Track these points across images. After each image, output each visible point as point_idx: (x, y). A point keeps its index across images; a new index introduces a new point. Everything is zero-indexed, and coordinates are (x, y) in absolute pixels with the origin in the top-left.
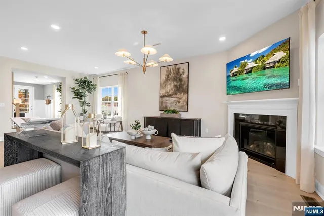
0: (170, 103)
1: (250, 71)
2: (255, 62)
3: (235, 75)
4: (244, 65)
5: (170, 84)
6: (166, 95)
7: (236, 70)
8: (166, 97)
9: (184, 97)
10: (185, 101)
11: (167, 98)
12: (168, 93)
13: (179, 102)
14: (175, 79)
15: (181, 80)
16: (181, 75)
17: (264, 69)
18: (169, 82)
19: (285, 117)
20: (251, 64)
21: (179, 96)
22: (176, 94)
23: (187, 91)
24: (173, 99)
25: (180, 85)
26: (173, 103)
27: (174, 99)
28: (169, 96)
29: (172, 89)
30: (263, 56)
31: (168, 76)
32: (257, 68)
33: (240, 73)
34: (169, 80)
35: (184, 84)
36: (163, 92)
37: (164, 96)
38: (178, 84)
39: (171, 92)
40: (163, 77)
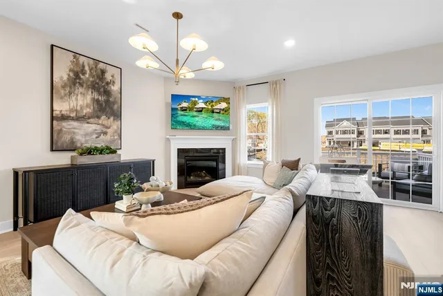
1: (200, 110)
2: (206, 103)
3: (184, 109)
4: (195, 103)
5: (83, 94)
6: (73, 115)
7: (185, 105)
8: (73, 119)
10: (116, 132)
11: (75, 124)
12: (76, 111)
13: (105, 133)
14: (94, 87)
15: (107, 93)
16: (108, 84)
17: (213, 112)
18: (81, 90)
19: (224, 150)
20: (201, 105)
21: (105, 122)
22: (99, 117)
23: (118, 115)
24: (91, 127)
25: (107, 102)
26: (92, 134)
27: (93, 127)
28: (80, 119)
29: (87, 106)
30: (212, 102)
31: (77, 75)
32: (208, 110)
33: (191, 109)
34: (81, 85)
35: (114, 103)
36: (61, 107)
37: (64, 118)
38: (102, 98)
39: (87, 111)
40: (62, 74)
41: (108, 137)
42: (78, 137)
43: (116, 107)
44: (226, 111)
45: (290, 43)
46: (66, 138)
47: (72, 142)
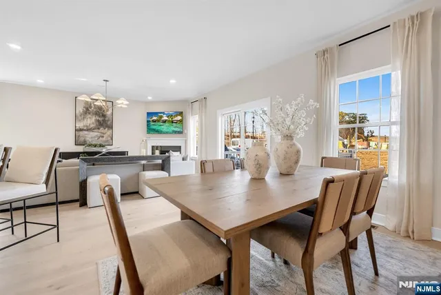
0: (91, 137)
1: (164, 122)
2: (168, 117)
3: (154, 121)
4: (161, 117)
5: (90, 118)
6: (85, 128)
7: (155, 118)
8: (85, 130)
9: (109, 132)
10: (109, 136)
11: (86, 132)
12: (87, 126)
13: (103, 137)
14: (96, 114)
15: (104, 116)
17: (173, 122)
18: (89, 116)
20: (165, 118)
21: (103, 131)
22: (99, 129)
23: (111, 127)
24: (94, 134)
25: (104, 121)
26: (95, 137)
27: (96, 134)
28: (89, 130)
29: (93, 123)
30: (172, 116)
31: (87, 109)
32: (169, 121)
33: (158, 121)
34: (89, 113)
35: (108, 121)
36: (80, 125)
37: (81, 130)
38: (101, 119)
39: (92, 126)
40: (80, 109)
41: (104, 139)
42: (87, 139)
43: (109, 123)
44: (181, 121)
45: (173, 81)
46: (82, 139)
47: (85, 141)
